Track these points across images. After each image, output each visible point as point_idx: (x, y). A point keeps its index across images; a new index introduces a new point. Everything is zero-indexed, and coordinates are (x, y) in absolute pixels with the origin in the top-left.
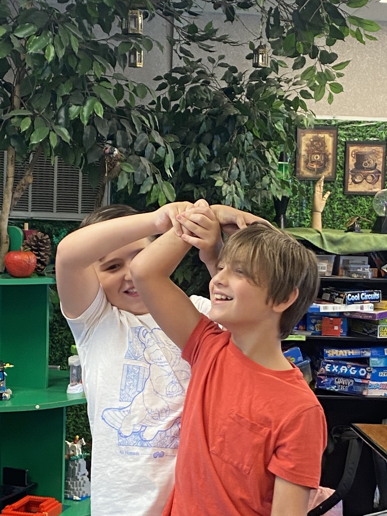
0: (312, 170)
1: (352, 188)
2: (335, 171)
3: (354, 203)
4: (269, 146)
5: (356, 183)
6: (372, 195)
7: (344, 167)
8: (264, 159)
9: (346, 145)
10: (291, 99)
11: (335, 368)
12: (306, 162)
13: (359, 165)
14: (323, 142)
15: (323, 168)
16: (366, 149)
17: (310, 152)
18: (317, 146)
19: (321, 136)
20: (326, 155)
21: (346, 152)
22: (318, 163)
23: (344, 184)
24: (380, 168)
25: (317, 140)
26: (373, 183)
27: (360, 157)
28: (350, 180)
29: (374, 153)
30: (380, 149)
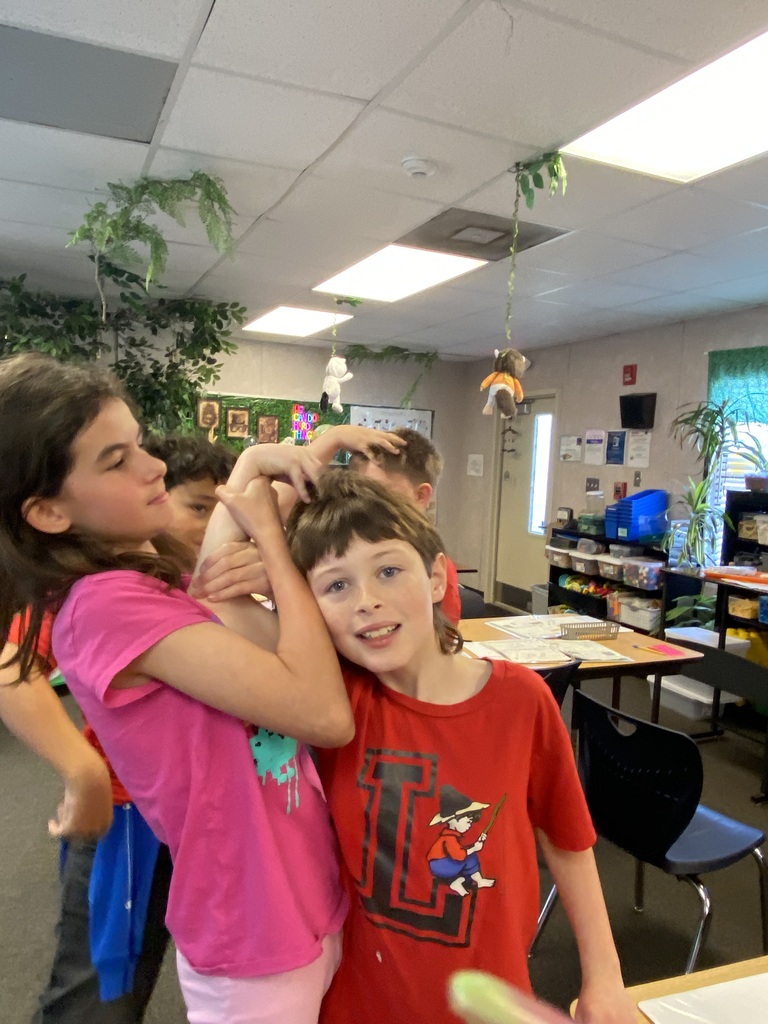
0: (207, 423)
1: (230, 434)
2: (220, 424)
3: (232, 443)
4: (179, 409)
5: (233, 432)
6: (243, 439)
7: (226, 421)
8: (177, 415)
9: (227, 409)
10: (192, 381)
12: (203, 419)
13: (234, 421)
14: (212, 407)
15: (212, 423)
16: (238, 412)
17: (205, 413)
18: (209, 409)
19: (211, 403)
20: (214, 415)
21: (226, 413)
23: (226, 432)
24: (246, 423)
25: (209, 406)
26: (243, 431)
27: (234, 417)
28: (229, 430)
29: (243, 415)
30: (246, 413)
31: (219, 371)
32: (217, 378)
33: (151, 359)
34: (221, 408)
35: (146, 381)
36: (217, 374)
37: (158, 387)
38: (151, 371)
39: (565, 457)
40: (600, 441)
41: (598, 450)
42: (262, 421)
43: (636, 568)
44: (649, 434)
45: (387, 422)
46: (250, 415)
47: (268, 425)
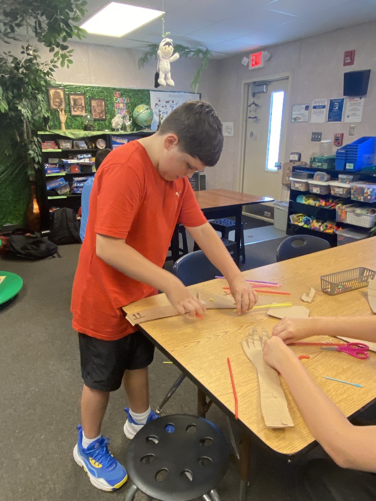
0: (56, 105)
1: (73, 113)
2: (66, 106)
3: (75, 119)
4: (38, 94)
5: (75, 111)
6: (82, 116)
7: (69, 104)
8: (36, 98)
9: (68, 95)
10: (45, 71)
11: (78, 185)
12: (53, 102)
13: (75, 104)
14: (58, 93)
15: (60, 105)
16: (77, 97)
17: (54, 98)
18: (57, 95)
19: (58, 91)
20: (61, 99)
21: (69, 98)
22: (58, 102)
23: (70, 111)
24: (83, 105)
25: (56, 92)
26: (82, 111)
27: (75, 100)
28: (72, 110)
29: (80, 99)
30: (82, 97)
31: (71, 56)
32: (70, 62)
33: (10, 56)
34: (65, 94)
35: (11, 72)
36: (70, 58)
37: (21, 76)
38: (13, 65)
39: (295, 119)
40: (324, 107)
41: (322, 113)
42: (94, 103)
43: (362, 189)
44: (363, 99)
45: (173, 102)
46: (85, 98)
47: (98, 106)
